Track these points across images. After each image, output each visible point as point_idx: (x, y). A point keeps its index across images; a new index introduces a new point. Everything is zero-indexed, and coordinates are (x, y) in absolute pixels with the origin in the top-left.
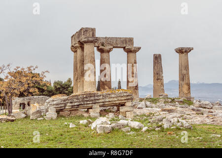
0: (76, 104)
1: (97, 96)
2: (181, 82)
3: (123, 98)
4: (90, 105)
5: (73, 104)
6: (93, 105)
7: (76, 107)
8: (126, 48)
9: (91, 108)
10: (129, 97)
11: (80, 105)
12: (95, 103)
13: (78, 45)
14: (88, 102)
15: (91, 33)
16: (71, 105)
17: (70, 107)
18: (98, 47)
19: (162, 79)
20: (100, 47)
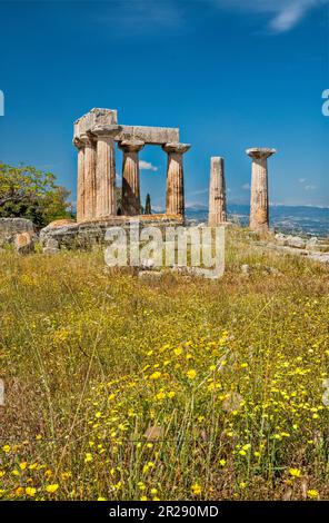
2: (254, 204)
8: (167, 145)
18: (120, 142)
19: (224, 199)
20: (124, 142)
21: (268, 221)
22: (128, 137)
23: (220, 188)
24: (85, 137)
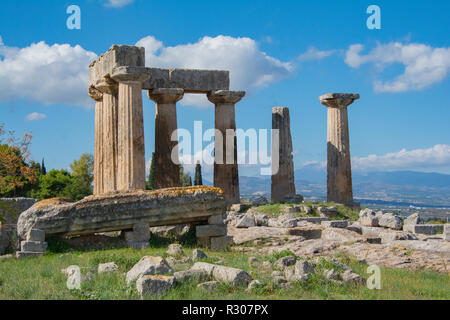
0: (94, 220)
2: (332, 169)
3: (204, 207)
4: (129, 222)
5: (87, 221)
6: (136, 221)
7: (94, 227)
8: (214, 93)
9: (131, 230)
10: (217, 205)
11: (104, 222)
12: (139, 218)
13: (104, 84)
14: (124, 217)
15: (135, 58)
16: (82, 222)
17: (81, 228)
18: (151, 89)
20: (155, 91)
22: (161, 83)
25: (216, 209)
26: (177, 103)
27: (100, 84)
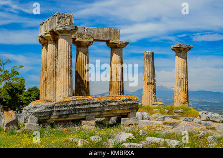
0: (64, 113)
1: (93, 103)
3: (126, 108)
4: (83, 115)
5: (61, 114)
6: (87, 114)
7: (64, 116)
8: (111, 41)
9: (85, 119)
11: (70, 114)
12: (89, 113)
14: (81, 111)
15: (69, 21)
16: (58, 114)
17: (57, 117)
18: (74, 39)
19: (154, 84)
20: (77, 39)
21: (188, 101)
22: (81, 35)
23: (151, 76)
24: (49, 35)
25: (133, 109)
26: (89, 47)
27: (46, 35)
